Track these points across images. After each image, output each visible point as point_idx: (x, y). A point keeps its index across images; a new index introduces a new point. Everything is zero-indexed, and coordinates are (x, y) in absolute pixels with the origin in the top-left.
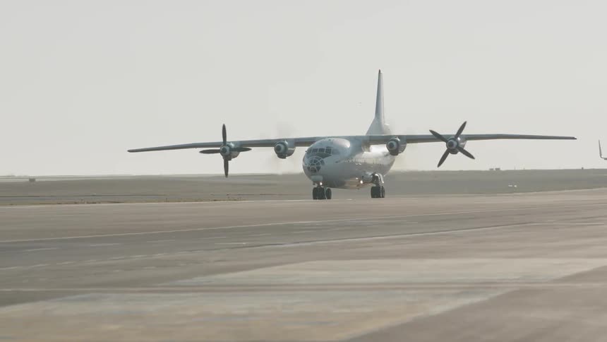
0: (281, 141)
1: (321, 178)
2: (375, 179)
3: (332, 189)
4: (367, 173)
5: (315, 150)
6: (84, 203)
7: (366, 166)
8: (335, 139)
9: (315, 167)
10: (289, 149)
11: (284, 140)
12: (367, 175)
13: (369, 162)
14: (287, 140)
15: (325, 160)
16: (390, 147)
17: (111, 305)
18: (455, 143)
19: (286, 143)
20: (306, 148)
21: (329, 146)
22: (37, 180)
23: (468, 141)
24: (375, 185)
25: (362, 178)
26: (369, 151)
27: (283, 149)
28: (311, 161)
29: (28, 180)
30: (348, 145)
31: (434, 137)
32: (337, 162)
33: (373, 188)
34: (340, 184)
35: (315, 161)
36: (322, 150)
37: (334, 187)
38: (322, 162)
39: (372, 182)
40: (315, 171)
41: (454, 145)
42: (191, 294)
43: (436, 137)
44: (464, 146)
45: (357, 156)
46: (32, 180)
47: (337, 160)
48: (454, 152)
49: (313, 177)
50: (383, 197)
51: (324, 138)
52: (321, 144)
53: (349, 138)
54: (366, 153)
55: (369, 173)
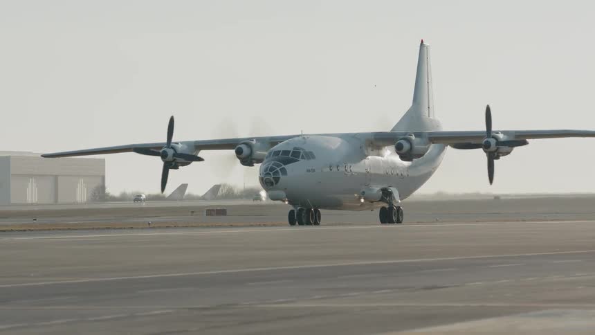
2: (386, 194)
4: (372, 187)
7: (368, 178)
9: (271, 178)
12: (373, 190)
14: (257, 139)
15: (288, 167)
16: (399, 149)
19: (254, 142)
24: (386, 206)
25: (364, 194)
26: (379, 155)
28: (266, 170)
32: (308, 171)
33: (383, 209)
35: (272, 169)
38: (284, 171)
39: (382, 200)
40: (272, 183)
49: (271, 192)
50: (399, 222)
55: (376, 189)
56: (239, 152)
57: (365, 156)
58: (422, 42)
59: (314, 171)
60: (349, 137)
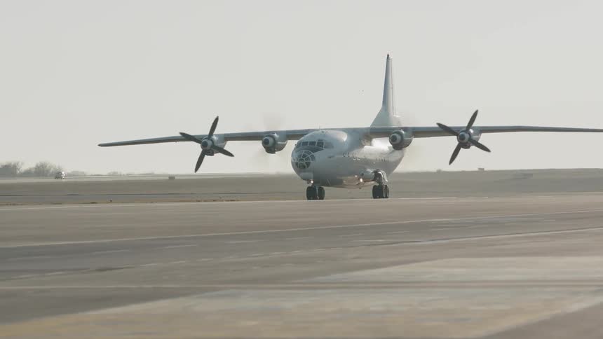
0: (270, 134)
1: (311, 175)
2: (377, 176)
3: (325, 188)
4: (368, 170)
5: (305, 144)
6: (222, 201)
7: (367, 162)
8: (329, 131)
9: (304, 163)
10: (279, 143)
11: (273, 132)
12: (367, 172)
13: (369, 157)
14: (277, 132)
15: (317, 154)
16: (393, 140)
17: (250, 301)
18: (467, 136)
19: (275, 135)
20: (296, 142)
21: (321, 138)
22: (176, 178)
23: (483, 134)
24: (377, 184)
25: (362, 175)
26: (371, 145)
27: (271, 143)
28: (300, 156)
29: (167, 178)
30: (345, 138)
31: (440, 129)
32: (330, 157)
33: (375, 187)
34: (336, 183)
35: (304, 156)
36: (313, 143)
37: (328, 185)
38: (313, 157)
39: (374, 180)
40: (304, 167)
41: (466, 138)
42: (329, 291)
43: (444, 130)
44: (478, 139)
45: (355, 151)
46: (172, 178)
47: (331, 155)
48: (466, 146)
49: (303, 174)
50: (386, 197)
51: (317, 130)
52: (312, 136)
53: (347, 131)
54: (367, 148)
55: (370, 171)
56: (265, 143)
57: (363, 146)
58: (388, 56)
59: (333, 157)
60: (350, 131)
